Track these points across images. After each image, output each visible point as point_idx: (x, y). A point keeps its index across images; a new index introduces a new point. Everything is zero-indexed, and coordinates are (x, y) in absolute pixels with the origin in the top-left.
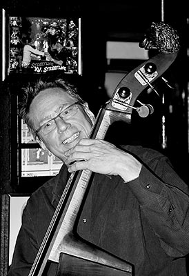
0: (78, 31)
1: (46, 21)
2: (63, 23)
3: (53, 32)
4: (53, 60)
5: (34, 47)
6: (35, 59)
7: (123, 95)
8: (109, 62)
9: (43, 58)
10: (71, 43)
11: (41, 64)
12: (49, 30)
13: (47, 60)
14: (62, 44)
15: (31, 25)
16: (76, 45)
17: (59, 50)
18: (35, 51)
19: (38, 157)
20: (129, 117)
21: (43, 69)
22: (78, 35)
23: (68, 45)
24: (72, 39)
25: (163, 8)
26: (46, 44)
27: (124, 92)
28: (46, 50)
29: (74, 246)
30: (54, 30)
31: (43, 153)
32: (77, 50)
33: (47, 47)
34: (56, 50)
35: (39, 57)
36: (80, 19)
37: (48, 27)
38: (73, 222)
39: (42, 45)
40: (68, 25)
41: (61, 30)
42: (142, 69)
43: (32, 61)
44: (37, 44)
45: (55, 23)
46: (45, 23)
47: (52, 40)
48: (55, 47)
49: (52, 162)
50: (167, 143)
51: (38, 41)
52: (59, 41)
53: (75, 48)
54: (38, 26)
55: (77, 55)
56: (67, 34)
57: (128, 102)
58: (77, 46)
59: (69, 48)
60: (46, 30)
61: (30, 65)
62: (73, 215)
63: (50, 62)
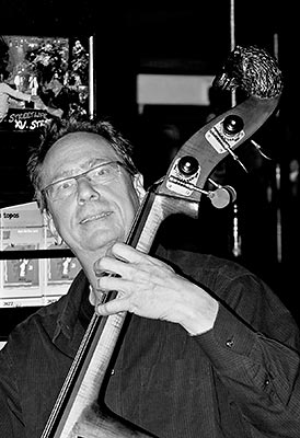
0: (87, 58)
1: (33, 42)
2: (62, 45)
3: (46, 60)
4: (46, 108)
5: (14, 87)
6: (15, 107)
7: (186, 170)
8: (141, 110)
9: (30, 105)
10: (78, 78)
11: (27, 116)
12: (39, 58)
13: (36, 108)
14: (61, 81)
15: (8, 48)
16: (85, 82)
17: (57, 91)
18: (16, 93)
19: (22, 274)
20: (195, 207)
21: (29, 124)
22: (88, 65)
23: (72, 82)
24: (78, 72)
25: (232, 17)
26: (34, 81)
27: (188, 164)
28: (34, 91)
29: (100, 426)
30: (48, 57)
31: (31, 268)
32: (87, 91)
33: (37, 86)
34: (50, 91)
35: (23, 103)
36: (91, 38)
37: (37, 52)
38: (99, 385)
39: (27, 83)
40: (71, 49)
41: (60, 57)
42: (219, 126)
43: (11, 111)
44: (18, 81)
45: (48, 46)
46: (32, 45)
47: (44, 74)
48: (49, 86)
49: (46, 282)
50: (242, 247)
51: (21, 75)
52: (56, 75)
53: (83, 88)
54: (20, 50)
55: (88, 99)
56: (70, 64)
57: (194, 182)
58: (88, 85)
59: (74, 87)
60: (34, 58)
61: (8, 118)
62: (99, 374)
63: (41, 111)
